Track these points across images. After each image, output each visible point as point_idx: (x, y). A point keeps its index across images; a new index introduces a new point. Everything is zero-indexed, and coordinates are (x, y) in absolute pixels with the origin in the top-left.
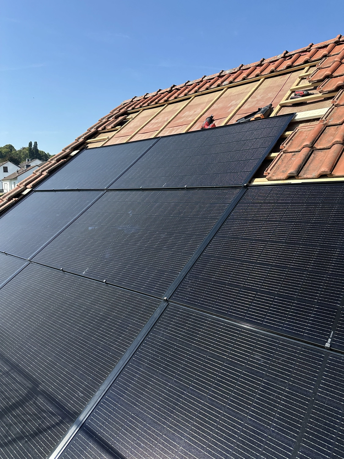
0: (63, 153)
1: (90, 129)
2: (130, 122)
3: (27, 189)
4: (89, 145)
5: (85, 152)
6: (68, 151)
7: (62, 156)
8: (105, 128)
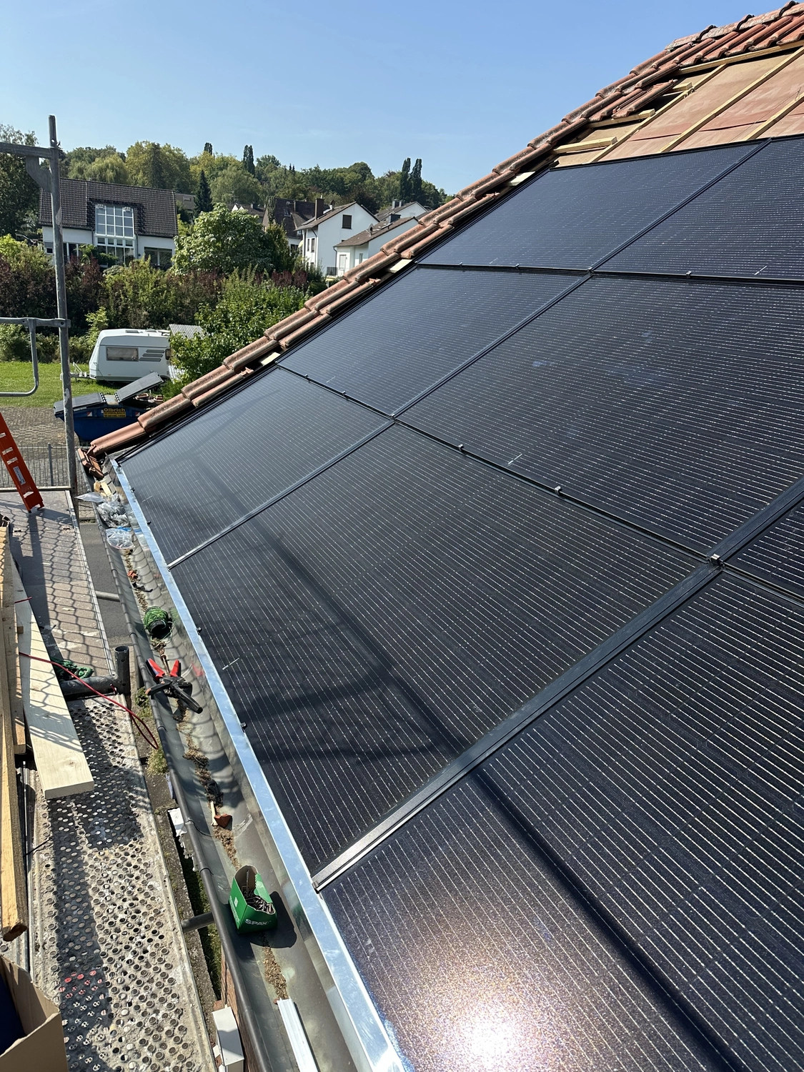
0: (492, 177)
1: (570, 118)
2: (682, 98)
3: (401, 259)
4: (560, 159)
5: (549, 176)
6: (506, 173)
7: (491, 184)
8: (609, 115)
